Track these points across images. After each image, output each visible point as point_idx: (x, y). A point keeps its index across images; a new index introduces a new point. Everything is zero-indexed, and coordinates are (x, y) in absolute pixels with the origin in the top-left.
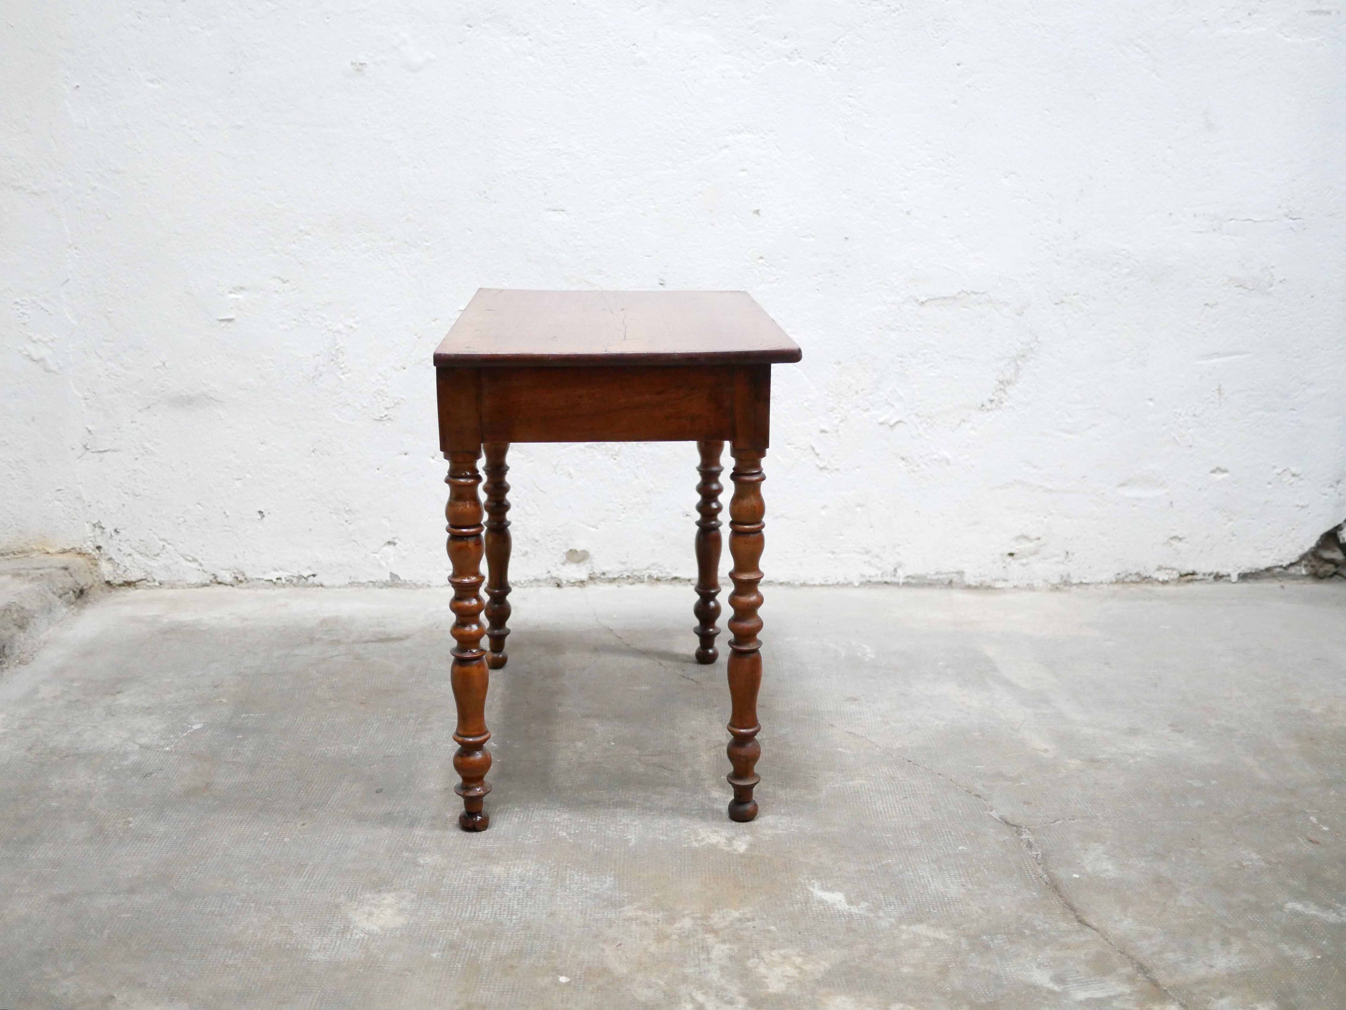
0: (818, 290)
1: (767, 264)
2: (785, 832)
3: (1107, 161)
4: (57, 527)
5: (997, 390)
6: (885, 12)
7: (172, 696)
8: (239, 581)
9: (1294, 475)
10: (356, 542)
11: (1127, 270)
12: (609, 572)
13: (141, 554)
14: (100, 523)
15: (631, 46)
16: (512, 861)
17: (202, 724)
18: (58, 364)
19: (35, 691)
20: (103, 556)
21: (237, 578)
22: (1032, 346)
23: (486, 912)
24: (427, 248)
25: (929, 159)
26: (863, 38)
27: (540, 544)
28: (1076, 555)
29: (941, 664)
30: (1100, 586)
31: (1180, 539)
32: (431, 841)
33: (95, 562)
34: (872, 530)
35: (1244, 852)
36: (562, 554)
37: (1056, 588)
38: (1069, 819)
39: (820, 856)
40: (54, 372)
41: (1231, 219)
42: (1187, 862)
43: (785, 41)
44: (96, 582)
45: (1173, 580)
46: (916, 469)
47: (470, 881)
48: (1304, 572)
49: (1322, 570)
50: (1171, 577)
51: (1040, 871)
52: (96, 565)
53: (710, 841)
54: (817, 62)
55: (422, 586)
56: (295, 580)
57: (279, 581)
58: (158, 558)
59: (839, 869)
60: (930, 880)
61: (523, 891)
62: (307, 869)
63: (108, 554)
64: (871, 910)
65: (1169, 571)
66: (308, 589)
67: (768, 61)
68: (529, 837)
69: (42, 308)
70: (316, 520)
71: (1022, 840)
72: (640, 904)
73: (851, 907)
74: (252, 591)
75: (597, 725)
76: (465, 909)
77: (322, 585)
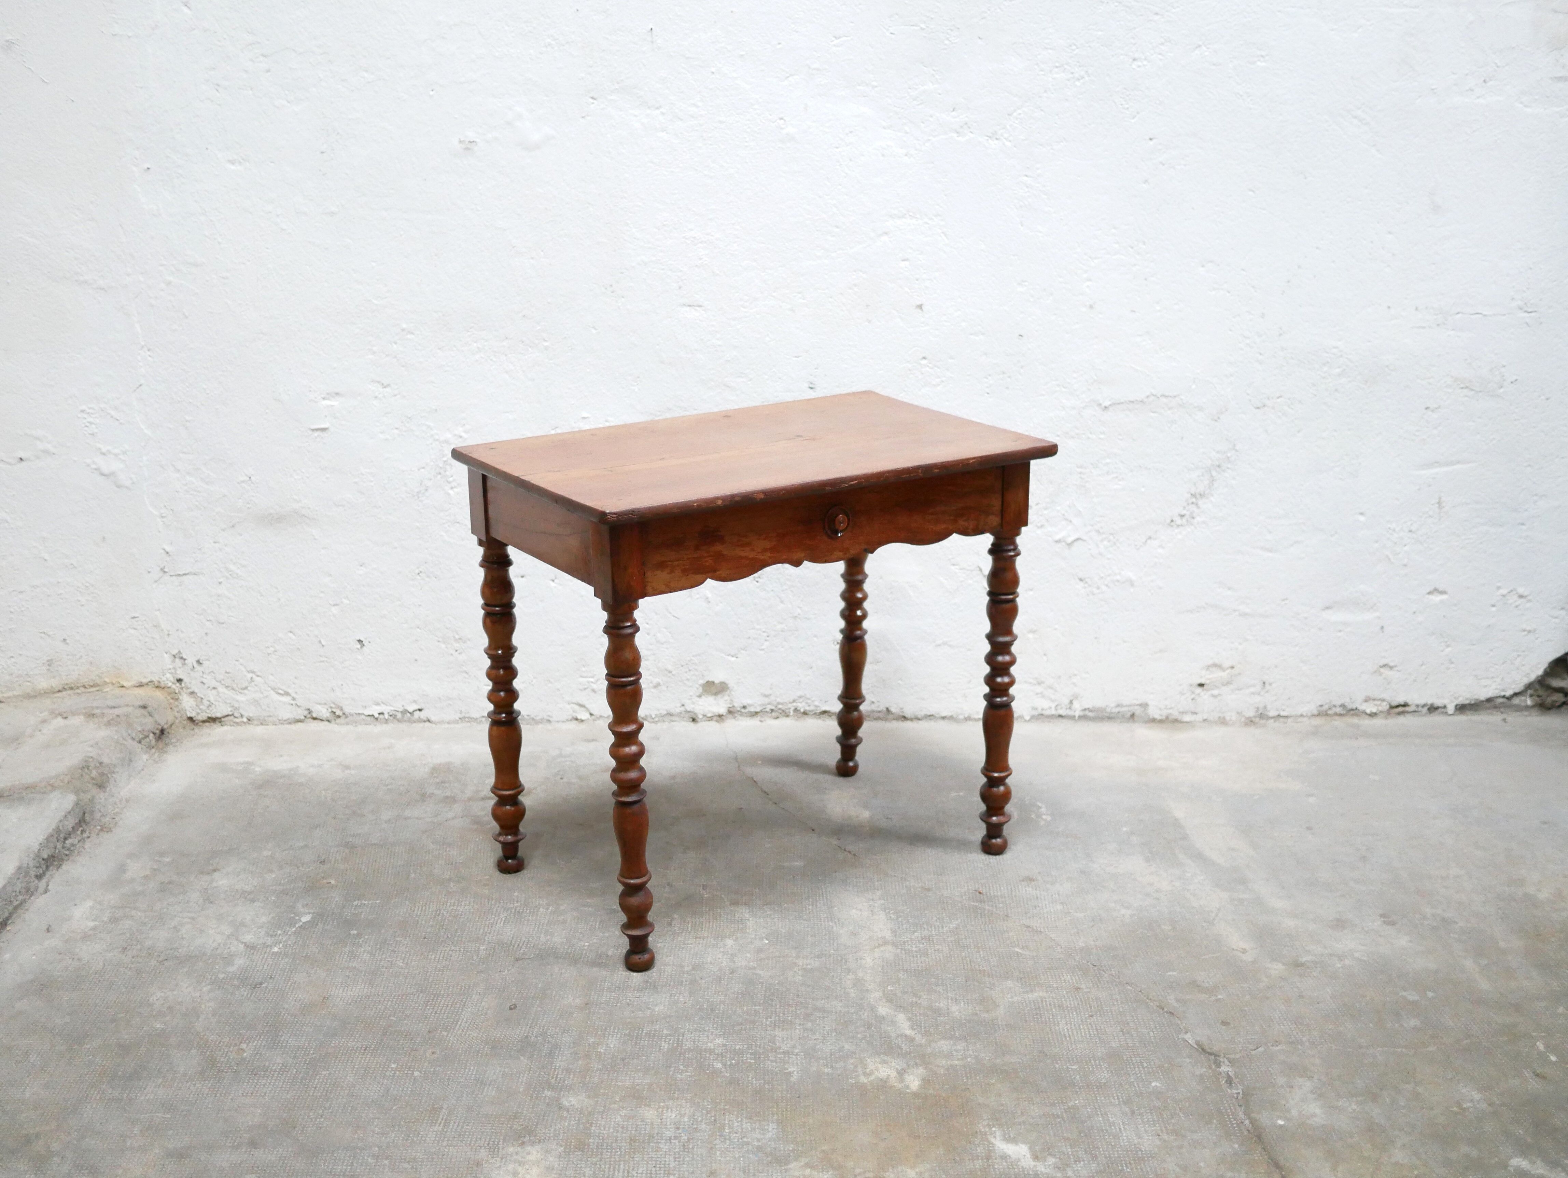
0: (988, 393)
1: (930, 365)
2: (961, 1063)
3: (1317, 248)
4: (131, 658)
5: (1188, 504)
6: (1068, 80)
7: (274, 876)
8: (336, 716)
9: (1521, 597)
10: (467, 673)
11: (1338, 370)
12: (750, 705)
13: (227, 687)
14: (181, 653)
15: (778, 121)
16: (664, 1102)
17: (311, 915)
18: (131, 479)
19: (122, 868)
20: (184, 690)
21: (334, 713)
22: (1229, 455)
23: (640, 1171)
24: (546, 348)
25: (1116, 246)
26: (1042, 110)
27: (673, 675)
28: (1274, 685)
29: (1125, 829)
30: (1300, 719)
31: (1391, 668)
32: (574, 1075)
33: (175, 697)
34: (1045, 658)
35: (1464, 1091)
36: (697, 686)
37: (1250, 722)
38: (1272, 1046)
39: (1000, 1095)
40: (127, 487)
41: (1458, 313)
42: (1403, 1104)
43: (954, 113)
44: (176, 718)
45: (1381, 712)
46: (1096, 591)
47: (620, 1129)
48: (1529, 702)
49: (1549, 700)
50: (1380, 708)
51: (1241, 1115)
52: (177, 699)
53: (879, 1075)
54: (990, 137)
55: (541, 721)
56: (399, 715)
57: (381, 716)
58: (246, 691)
59: (1022, 1113)
60: (1122, 1127)
61: (679, 1142)
62: (442, 1113)
63: (190, 688)
64: (1059, 1168)
65: (1379, 703)
66: (414, 725)
67: (934, 137)
68: (682, 1070)
69: (112, 417)
70: (422, 650)
71: (1221, 1073)
72: (807, 1160)
73: (1037, 1163)
74: (351, 728)
75: (747, 916)
76: (617, 1166)
77: (429, 721)
